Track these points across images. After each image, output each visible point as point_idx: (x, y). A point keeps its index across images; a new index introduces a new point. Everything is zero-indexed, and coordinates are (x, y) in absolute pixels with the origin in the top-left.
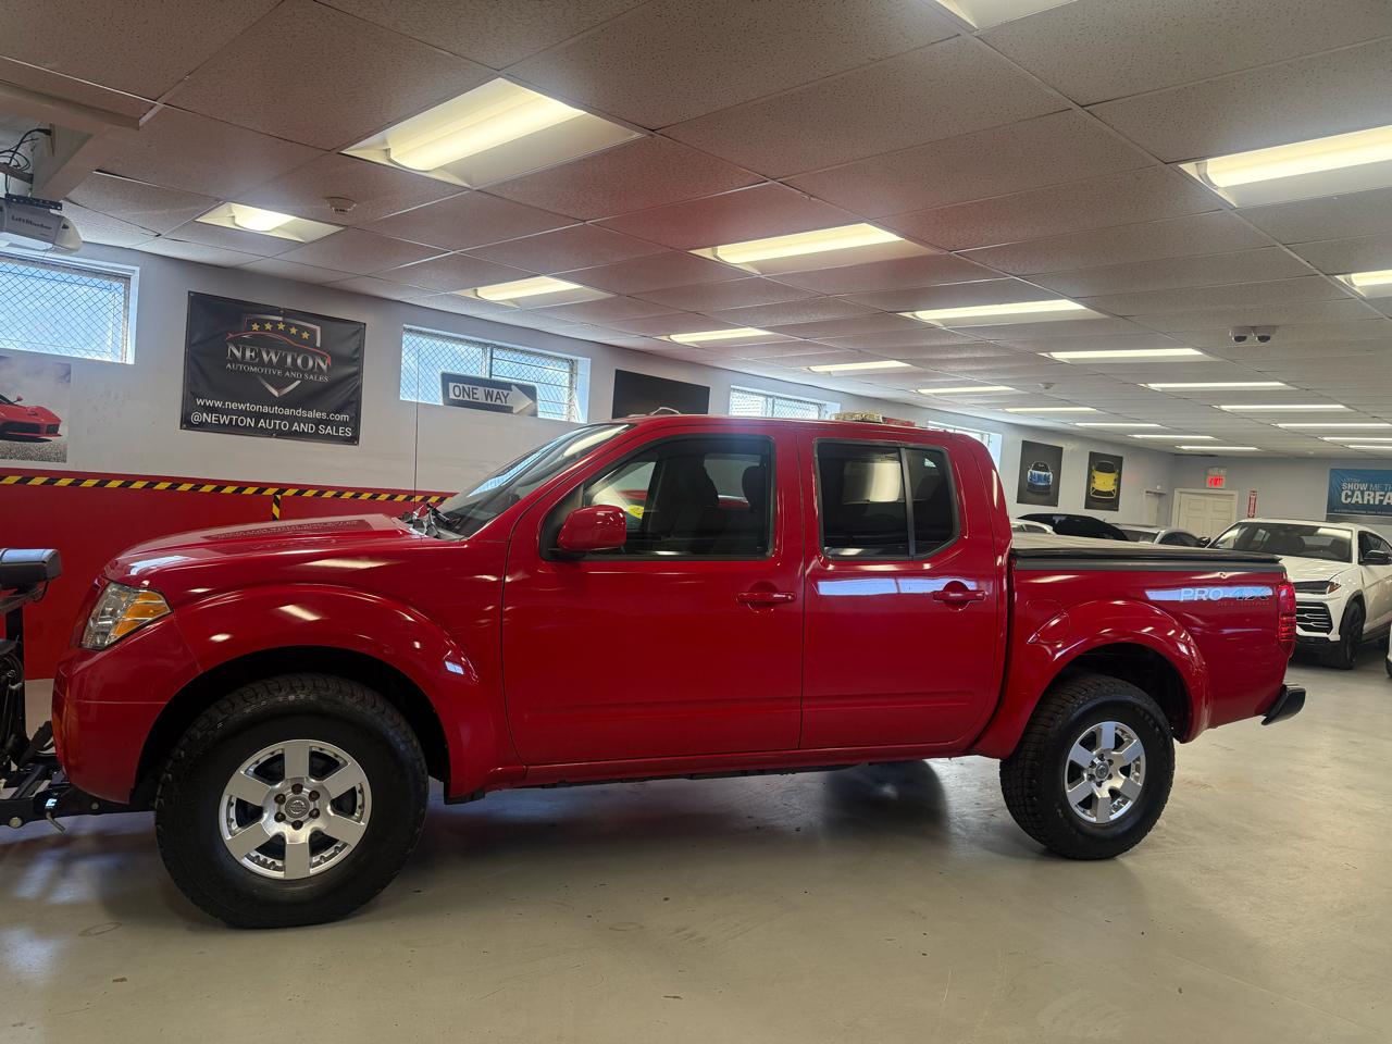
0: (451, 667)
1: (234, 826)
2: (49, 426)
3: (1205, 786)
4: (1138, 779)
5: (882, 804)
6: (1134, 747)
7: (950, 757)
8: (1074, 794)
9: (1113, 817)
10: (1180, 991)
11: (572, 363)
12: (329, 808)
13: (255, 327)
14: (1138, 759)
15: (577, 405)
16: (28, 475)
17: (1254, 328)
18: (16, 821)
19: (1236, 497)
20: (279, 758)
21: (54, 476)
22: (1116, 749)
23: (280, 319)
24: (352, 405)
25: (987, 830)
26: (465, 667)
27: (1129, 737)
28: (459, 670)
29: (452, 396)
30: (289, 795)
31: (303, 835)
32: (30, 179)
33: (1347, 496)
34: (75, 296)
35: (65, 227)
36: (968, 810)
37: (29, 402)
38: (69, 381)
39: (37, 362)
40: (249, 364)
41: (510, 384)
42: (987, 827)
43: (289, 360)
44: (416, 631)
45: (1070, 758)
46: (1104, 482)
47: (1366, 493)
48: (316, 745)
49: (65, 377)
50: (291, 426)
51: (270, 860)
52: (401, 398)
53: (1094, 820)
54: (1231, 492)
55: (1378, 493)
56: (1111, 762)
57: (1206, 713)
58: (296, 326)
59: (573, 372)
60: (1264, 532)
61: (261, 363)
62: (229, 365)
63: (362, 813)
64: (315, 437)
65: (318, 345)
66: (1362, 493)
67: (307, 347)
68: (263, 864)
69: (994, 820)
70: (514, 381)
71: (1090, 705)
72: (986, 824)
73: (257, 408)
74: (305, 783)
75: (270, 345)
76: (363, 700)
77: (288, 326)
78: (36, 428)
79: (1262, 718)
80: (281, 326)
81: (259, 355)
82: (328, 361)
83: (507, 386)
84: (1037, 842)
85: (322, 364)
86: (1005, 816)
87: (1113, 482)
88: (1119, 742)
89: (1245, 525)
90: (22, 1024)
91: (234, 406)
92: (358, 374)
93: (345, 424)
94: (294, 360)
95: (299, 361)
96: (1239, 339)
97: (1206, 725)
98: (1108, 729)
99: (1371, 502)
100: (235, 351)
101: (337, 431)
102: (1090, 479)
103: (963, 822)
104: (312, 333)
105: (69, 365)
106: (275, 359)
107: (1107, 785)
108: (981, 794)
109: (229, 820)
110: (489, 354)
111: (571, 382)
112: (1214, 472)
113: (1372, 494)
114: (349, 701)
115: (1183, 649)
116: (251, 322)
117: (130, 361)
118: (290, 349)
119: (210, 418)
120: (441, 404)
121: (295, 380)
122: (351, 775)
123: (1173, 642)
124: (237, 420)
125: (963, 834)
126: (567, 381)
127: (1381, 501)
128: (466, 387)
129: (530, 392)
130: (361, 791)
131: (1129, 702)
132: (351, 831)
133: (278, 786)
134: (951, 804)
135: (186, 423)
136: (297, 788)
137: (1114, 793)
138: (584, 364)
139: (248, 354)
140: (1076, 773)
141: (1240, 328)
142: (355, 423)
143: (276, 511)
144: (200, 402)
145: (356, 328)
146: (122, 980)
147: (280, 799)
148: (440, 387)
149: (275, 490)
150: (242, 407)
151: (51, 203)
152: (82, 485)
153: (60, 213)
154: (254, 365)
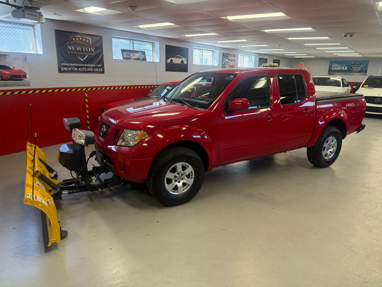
1: (167, 185)
2: (23, 75)
4: (335, 148)
6: (335, 141)
8: (324, 153)
9: (330, 157)
11: (153, 43)
12: (186, 177)
13: (74, 39)
14: (336, 144)
15: (156, 56)
16: (21, 90)
17: (349, 33)
18: (100, 190)
20: (175, 167)
21: (28, 90)
23: (80, 36)
24: (101, 62)
27: (334, 139)
29: (125, 56)
31: (181, 183)
33: (333, 68)
35: (41, 16)
37: (17, 68)
38: (26, 61)
39: (17, 56)
40: (74, 51)
43: (84, 49)
45: (324, 146)
47: (338, 67)
48: (182, 163)
49: (25, 59)
50: (87, 69)
52: (113, 58)
53: (327, 159)
55: (341, 67)
56: (330, 145)
58: (85, 38)
59: (153, 46)
61: (77, 51)
62: (68, 52)
63: (192, 177)
64: (93, 72)
65: (91, 44)
66: (337, 67)
67: (88, 45)
68: (174, 192)
70: (139, 50)
71: (328, 134)
73: (78, 65)
74: (180, 172)
75: (79, 45)
77: (83, 38)
78: (20, 76)
79: (356, 132)
80: (81, 39)
81: (76, 48)
82: (94, 49)
83: (138, 52)
85: (92, 50)
88: (332, 141)
91: (71, 65)
92: (102, 52)
93: (100, 67)
94: (85, 49)
95: (87, 49)
96: (345, 36)
97: (347, 134)
98: (331, 138)
99: (339, 69)
100: (70, 48)
101: (99, 70)
104: (89, 40)
105: (26, 56)
106: (80, 49)
107: (329, 150)
109: (166, 183)
110: (132, 42)
111: (153, 49)
112: (301, 63)
113: (339, 67)
116: (72, 38)
117: (42, 53)
119: (66, 69)
120: (122, 59)
121: (86, 55)
122: (190, 169)
124: (73, 69)
127: (341, 69)
128: (128, 53)
129: (144, 53)
130: (192, 172)
131: (336, 132)
132: (190, 181)
133: (175, 174)
135: (60, 71)
136: (179, 174)
137: (330, 152)
138: (157, 44)
139: (73, 48)
140: (324, 149)
141: (346, 33)
142: (103, 67)
143: (86, 95)
144: (62, 64)
145: (99, 38)
146: (158, 222)
147: (175, 177)
148: (121, 53)
149: (85, 89)
150: (74, 65)
151: (37, 8)
152: (36, 92)
153: (39, 11)
154: (75, 52)
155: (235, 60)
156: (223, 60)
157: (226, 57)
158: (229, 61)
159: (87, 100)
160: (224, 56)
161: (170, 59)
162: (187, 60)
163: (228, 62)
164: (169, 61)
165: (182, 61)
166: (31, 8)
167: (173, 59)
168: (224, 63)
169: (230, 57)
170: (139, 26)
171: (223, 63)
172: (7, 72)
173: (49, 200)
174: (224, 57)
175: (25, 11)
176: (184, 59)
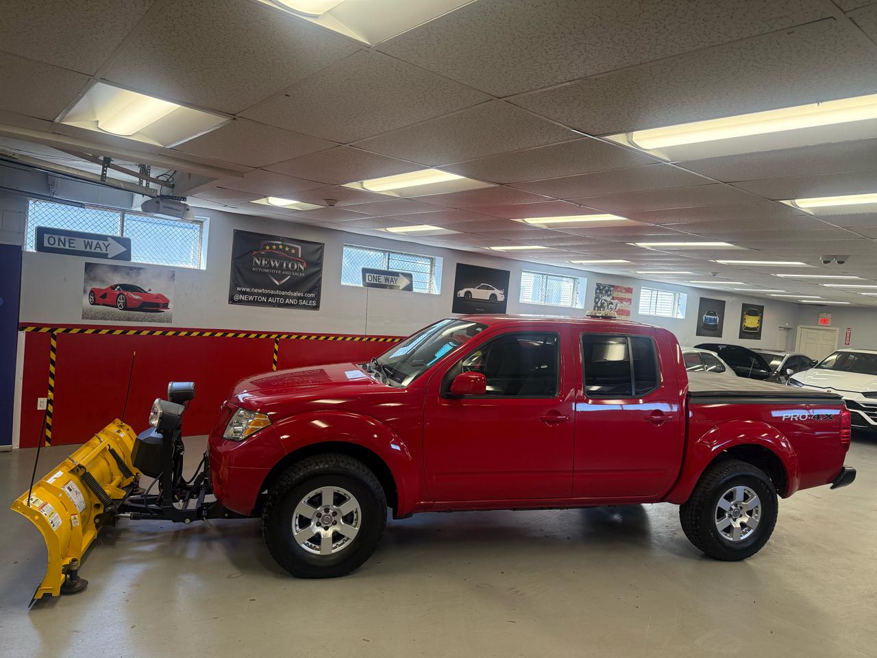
0: (393, 446)
1: (298, 528)
2: (164, 304)
3: (800, 520)
4: (757, 518)
5: (613, 525)
6: (755, 500)
7: (652, 503)
8: (720, 525)
9: (742, 538)
10: (772, 632)
11: (432, 260)
12: (341, 520)
13: (268, 248)
14: (757, 507)
15: (435, 284)
16: (153, 330)
17: (835, 256)
18: (188, 521)
19: (838, 332)
20: (320, 495)
21: (166, 330)
22: (744, 501)
23: (280, 243)
24: (316, 288)
25: (672, 542)
26: (402, 447)
27: (752, 494)
28: (398, 448)
29: (367, 281)
30: (323, 513)
31: (330, 532)
32: (173, 186)
34: (176, 233)
35: (188, 210)
36: (662, 530)
37: (154, 292)
38: (174, 280)
39: (159, 270)
40: (264, 268)
41: (398, 273)
42: (672, 540)
43: (285, 265)
44: (375, 429)
45: (718, 505)
46: (752, 322)
48: (336, 489)
49: (172, 277)
50: (285, 301)
51: (313, 545)
52: (341, 284)
53: (731, 539)
54: (834, 328)
56: (741, 508)
57: (797, 481)
58: (289, 246)
59: (432, 265)
60: (853, 357)
61: (270, 267)
62: (253, 269)
63: (357, 523)
64: (297, 306)
65: (300, 256)
67: (293, 258)
68: (311, 547)
69: (676, 536)
70: (401, 271)
71: (730, 477)
72: (672, 538)
73: (268, 291)
74: (331, 507)
75: (275, 257)
76: (359, 467)
77: (284, 246)
78: (157, 305)
79: (831, 484)
80: (281, 247)
81: (269, 263)
82: (305, 265)
83: (396, 274)
84: (699, 550)
85: (301, 267)
86: (681, 534)
87: (757, 322)
88: (746, 498)
89: (841, 353)
90: (217, 618)
91: (256, 291)
92: (320, 272)
93: (312, 299)
94: (287, 265)
95: (290, 266)
96: (825, 262)
97: (797, 488)
98: (740, 490)
100: (257, 261)
101: (308, 303)
102: (743, 320)
103: (659, 536)
104: (297, 250)
105: (174, 271)
106: (277, 265)
107: (739, 520)
108: (668, 521)
109: (296, 525)
110: (387, 257)
111: (431, 271)
112: (823, 316)
114: (353, 468)
115: (784, 445)
116: (265, 245)
117: (203, 267)
118: (285, 259)
119: (244, 298)
120: (361, 285)
121: (287, 276)
122: (352, 505)
123: (778, 442)
124: (257, 298)
125: (659, 544)
126: (429, 270)
128: (375, 275)
129: (409, 276)
130: (356, 512)
131: (752, 476)
132: (352, 532)
133: (319, 509)
134: (652, 526)
135: (232, 301)
136: (327, 510)
137: (743, 525)
138: (439, 261)
139: (263, 262)
140: (721, 513)
141: (826, 256)
142: (318, 299)
143: (276, 347)
144: (239, 289)
145: (319, 246)
146: (254, 600)
147: (319, 515)
148: (361, 276)
149: (276, 336)
150: (260, 291)
151: (182, 198)
152: (179, 335)
153: (186, 203)
154: (267, 268)
155: (630, 300)
156: (597, 297)
157: (606, 292)
158: (613, 301)
159: (275, 357)
160: (600, 290)
161: (465, 290)
162: (506, 294)
163: (612, 304)
164: (462, 293)
165: (493, 296)
166: (172, 198)
167: (471, 290)
168: (599, 305)
169: (616, 293)
170: (387, 229)
171: (596, 303)
172: (137, 297)
173: (72, 517)
174: (601, 293)
175: (161, 203)
176: (497, 292)
